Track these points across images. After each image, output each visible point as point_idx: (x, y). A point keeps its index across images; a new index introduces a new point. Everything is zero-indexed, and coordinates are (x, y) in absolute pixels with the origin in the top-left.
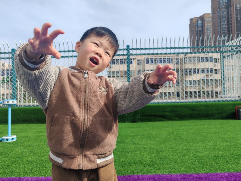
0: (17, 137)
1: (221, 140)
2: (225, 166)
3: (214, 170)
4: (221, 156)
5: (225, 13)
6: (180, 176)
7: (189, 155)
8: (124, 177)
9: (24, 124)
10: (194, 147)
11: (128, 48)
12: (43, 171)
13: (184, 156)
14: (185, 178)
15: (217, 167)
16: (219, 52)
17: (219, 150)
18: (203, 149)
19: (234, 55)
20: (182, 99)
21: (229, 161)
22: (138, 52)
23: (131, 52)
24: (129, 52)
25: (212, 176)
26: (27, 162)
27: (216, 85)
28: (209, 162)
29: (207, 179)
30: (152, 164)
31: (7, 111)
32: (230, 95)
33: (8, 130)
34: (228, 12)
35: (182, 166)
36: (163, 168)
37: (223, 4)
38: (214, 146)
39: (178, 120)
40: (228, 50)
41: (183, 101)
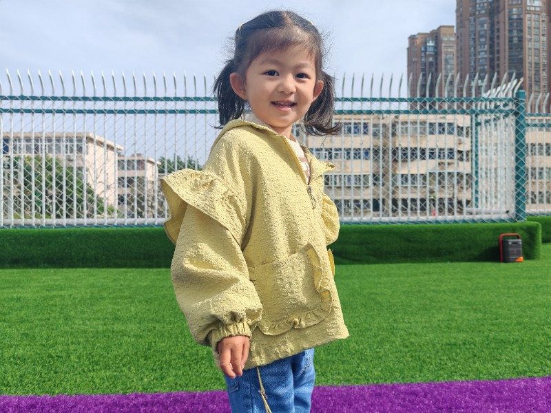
1: (465, 307)
2: (470, 367)
3: (446, 376)
4: (461, 343)
5: (485, 25)
6: (369, 389)
7: (394, 342)
10: (404, 324)
12: (49, 381)
13: (381, 343)
14: (380, 395)
15: (453, 368)
16: (468, 111)
17: (459, 330)
18: (425, 327)
19: (499, 119)
20: (383, 216)
21: (478, 355)
25: (440, 388)
26: (12, 359)
27: (460, 185)
28: (435, 356)
29: (429, 396)
32: (489, 208)
34: (492, 25)
35: (374, 368)
36: (332, 371)
37: (482, 5)
38: (448, 320)
39: (374, 263)
40: (488, 107)
41: (386, 219)
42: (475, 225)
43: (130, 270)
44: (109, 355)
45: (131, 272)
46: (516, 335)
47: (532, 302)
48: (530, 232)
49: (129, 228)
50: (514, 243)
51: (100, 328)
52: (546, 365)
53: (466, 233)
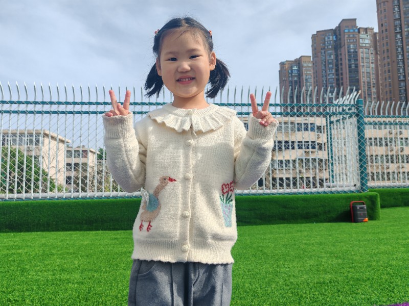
1: (329, 255)
2: (336, 299)
4: (328, 282)
5: (332, 56)
7: (278, 282)
10: (285, 268)
13: (269, 284)
15: (323, 301)
16: (324, 113)
17: (326, 272)
18: (301, 271)
19: (346, 119)
20: (266, 189)
21: (341, 290)
28: (310, 292)
32: (341, 183)
34: (337, 56)
35: (264, 302)
37: (329, 42)
38: (317, 265)
40: (338, 111)
41: (268, 191)
42: (332, 195)
43: (74, 232)
44: (57, 299)
45: (76, 234)
46: (367, 275)
47: (377, 251)
48: (372, 200)
49: (74, 200)
50: (361, 208)
51: (50, 277)
52: (391, 296)
53: (326, 201)
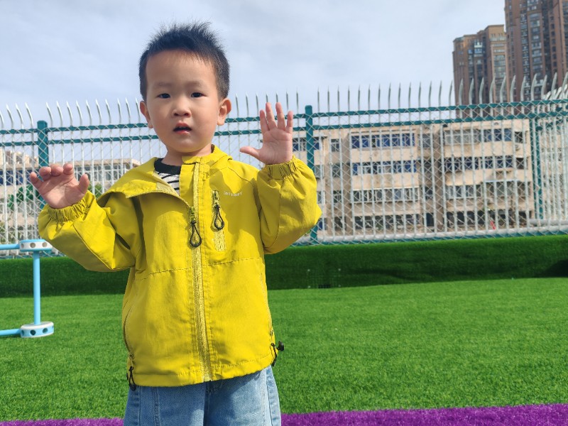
0: (54, 327)
1: (537, 326)
2: (549, 389)
3: (522, 399)
4: (537, 364)
5: (538, 22)
6: (439, 413)
8: (306, 416)
9: (71, 295)
10: (470, 345)
11: (309, 113)
12: (117, 404)
13: (448, 365)
14: (452, 419)
15: (530, 391)
16: (527, 116)
17: (532, 351)
18: (495, 348)
19: (562, 122)
20: (438, 231)
21: (556, 377)
22: (334, 121)
23: (316, 121)
24: (311, 121)
25: (518, 412)
26: (79, 383)
27: (522, 195)
28: (509, 378)
29: (506, 420)
30: (371, 386)
31: (30, 266)
32: (555, 219)
33: (33, 309)
34: (546, 22)
35: (443, 391)
36: (398, 395)
37: (532, 1)
38: (519, 341)
39: (431, 281)
40: (549, 110)
41: (441, 234)
42: (540, 237)
53: (531, 246)
